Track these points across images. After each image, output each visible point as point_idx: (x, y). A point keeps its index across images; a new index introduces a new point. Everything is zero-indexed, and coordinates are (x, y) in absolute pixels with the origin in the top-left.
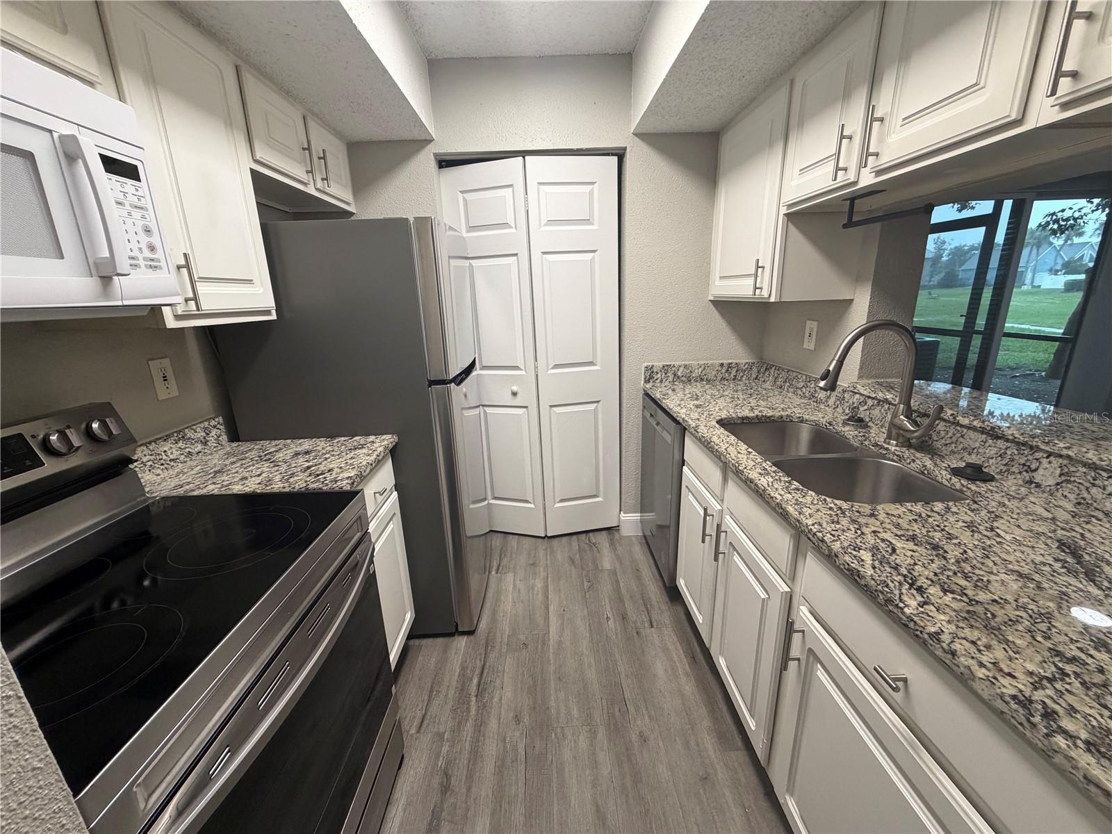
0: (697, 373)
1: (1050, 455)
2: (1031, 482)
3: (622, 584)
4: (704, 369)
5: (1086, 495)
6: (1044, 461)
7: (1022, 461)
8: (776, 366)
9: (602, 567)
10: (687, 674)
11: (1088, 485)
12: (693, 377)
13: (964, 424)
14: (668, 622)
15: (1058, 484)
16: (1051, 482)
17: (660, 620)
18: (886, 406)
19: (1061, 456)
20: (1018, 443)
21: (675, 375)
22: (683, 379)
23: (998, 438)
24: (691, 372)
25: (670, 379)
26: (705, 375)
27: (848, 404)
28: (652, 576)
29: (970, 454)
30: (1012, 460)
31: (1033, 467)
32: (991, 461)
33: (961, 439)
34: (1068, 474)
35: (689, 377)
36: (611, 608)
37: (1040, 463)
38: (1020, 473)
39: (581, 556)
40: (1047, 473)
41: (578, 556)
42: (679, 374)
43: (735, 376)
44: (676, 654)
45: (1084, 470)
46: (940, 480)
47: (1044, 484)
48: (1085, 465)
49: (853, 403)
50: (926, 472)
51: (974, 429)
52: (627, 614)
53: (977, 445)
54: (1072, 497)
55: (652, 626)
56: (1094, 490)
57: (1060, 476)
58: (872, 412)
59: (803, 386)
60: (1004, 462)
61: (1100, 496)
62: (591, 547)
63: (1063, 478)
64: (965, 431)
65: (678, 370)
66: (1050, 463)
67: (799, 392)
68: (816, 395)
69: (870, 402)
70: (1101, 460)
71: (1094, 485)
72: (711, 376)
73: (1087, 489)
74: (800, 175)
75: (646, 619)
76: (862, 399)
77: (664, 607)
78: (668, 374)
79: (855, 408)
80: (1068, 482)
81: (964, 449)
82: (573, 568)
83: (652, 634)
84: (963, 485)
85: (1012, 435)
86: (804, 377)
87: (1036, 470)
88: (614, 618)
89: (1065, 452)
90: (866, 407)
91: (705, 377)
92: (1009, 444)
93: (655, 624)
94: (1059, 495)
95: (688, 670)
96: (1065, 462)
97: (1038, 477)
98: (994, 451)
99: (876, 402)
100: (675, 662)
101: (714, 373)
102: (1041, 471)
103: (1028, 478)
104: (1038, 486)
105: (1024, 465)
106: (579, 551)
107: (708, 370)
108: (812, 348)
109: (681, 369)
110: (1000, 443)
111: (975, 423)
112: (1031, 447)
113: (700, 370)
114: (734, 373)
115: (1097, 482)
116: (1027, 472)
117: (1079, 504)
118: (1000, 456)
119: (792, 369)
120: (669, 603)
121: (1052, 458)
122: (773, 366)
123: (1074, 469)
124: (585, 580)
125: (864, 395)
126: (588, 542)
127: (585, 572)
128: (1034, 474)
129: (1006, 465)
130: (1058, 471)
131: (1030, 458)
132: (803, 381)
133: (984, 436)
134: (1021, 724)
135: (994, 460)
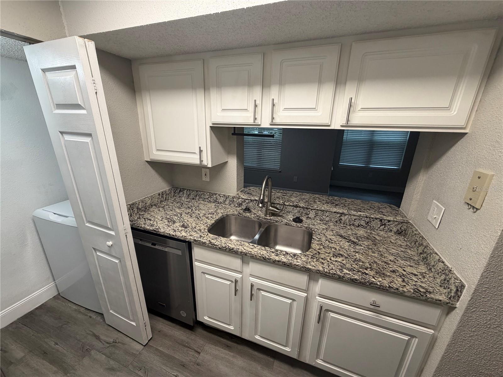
0: (149, 202)
1: (312, 209)
2: (308, 218)
3: (161, 349)
4: (152, 199)
5: (322, 218)
6: (311, 211)
7: (305, 212)
8: (187, 189)
9: (137, 351)
10: (233, 357)
11: (322, 215)
12: (147, 206)
13: (287, 204)
14: (202, 342)
15: (315, 217)
16: (313, 216)
17: (199, 346)
18: (255, 202)
19: (315, 209)
20: (303, 208)
21: (138, 208)
22: (142, 209)
23: (298, 207)
24: (146, 203)
25: (136, 212)
26: (153, 202)
27: (237, 203)
28: (171, 327)
29: (289, 213)
30: (302, 213)
31: (308, 213)
32: (296, 214)
33: (286, 209)
34: (317, 214)
35: (145, 207)
36: (171, 368)
37: (310, 212)
38: (305, 216)
39: (114, 359)
40: (312, 214)
41: (112, 362)
42: (140, 207)
43: (166, 198)
44: (221, 353)
45: (321, 212)
46: (293, 226)
47: (311, 217)
48: (320, 211)
49: (239, 202)
50: (287, 224)
51: (291, 206)
52: (182, 362)
53: (291, 210)
54: (318, 219)
55: (199, 353)
56: (323, 216)
57: (315, 214)
58: (249, 204)
59: (209, 197)
60: (300, 214)
61: (325, 218)
62: (114, 346)
63: (316, 215)
64: (287, 206)
65: (139, 205)
66: (312, 211)
67: (207, 200)
68: (218, 200)
69: (247, 201)
70: (325, 209)
71: (323, 215)
72: (156, 202)
73: (322, 216)
74: (221, 111)
75: (192, 353)
76: (243, 200)
77: (193, 337)
78: (134, 210)
79: (240, 204)
80: (317, 215)
81: (287, 212)
82: (118, 373)
83: (204, 357)
84: (301, 225)
85: (302, 206)
86: (208, 194)
87: (309, 214)
88: (180, 372)
89: (317, 208)
90: (246, 203)
91: (153, 204)
92: (301, 208)
93: (199, 351)
94: (315, 219)
95: (232, 354)
96: (316, 211)
97: (310, 216)
98: (297, 211)
99: (250, 201)
100: (225, 357)
101: (157, 200)
102: (310, 214)
103: (307, 217)
104: (310, 218)
105: (306, 213)
106: (109, 357)
107: (154, 199)
108: (208, 180)
109: (141, 203)
110: (298, 209)
111: (291, 204)
112: (307, 208)
113: (150, 201)
114: (165, 197)
115: (324, 214)
116: (307, 215)
117: (320, 220)
118: (299, 212)
119: (199, 190)
120: (193, 332)
121: (312, 210)
122: (185, 189)
123: (318, 212)
124: (137, 372)
125: (243, 199)
126: (108, 345)
127: (130, 367)
128: (309, 215)
129: (301, 214)
130: (315, 213)
131: (307, 211)
132: (208, 195)
133: (293, 207)
134: (420, 297)
135: (297, 214)
